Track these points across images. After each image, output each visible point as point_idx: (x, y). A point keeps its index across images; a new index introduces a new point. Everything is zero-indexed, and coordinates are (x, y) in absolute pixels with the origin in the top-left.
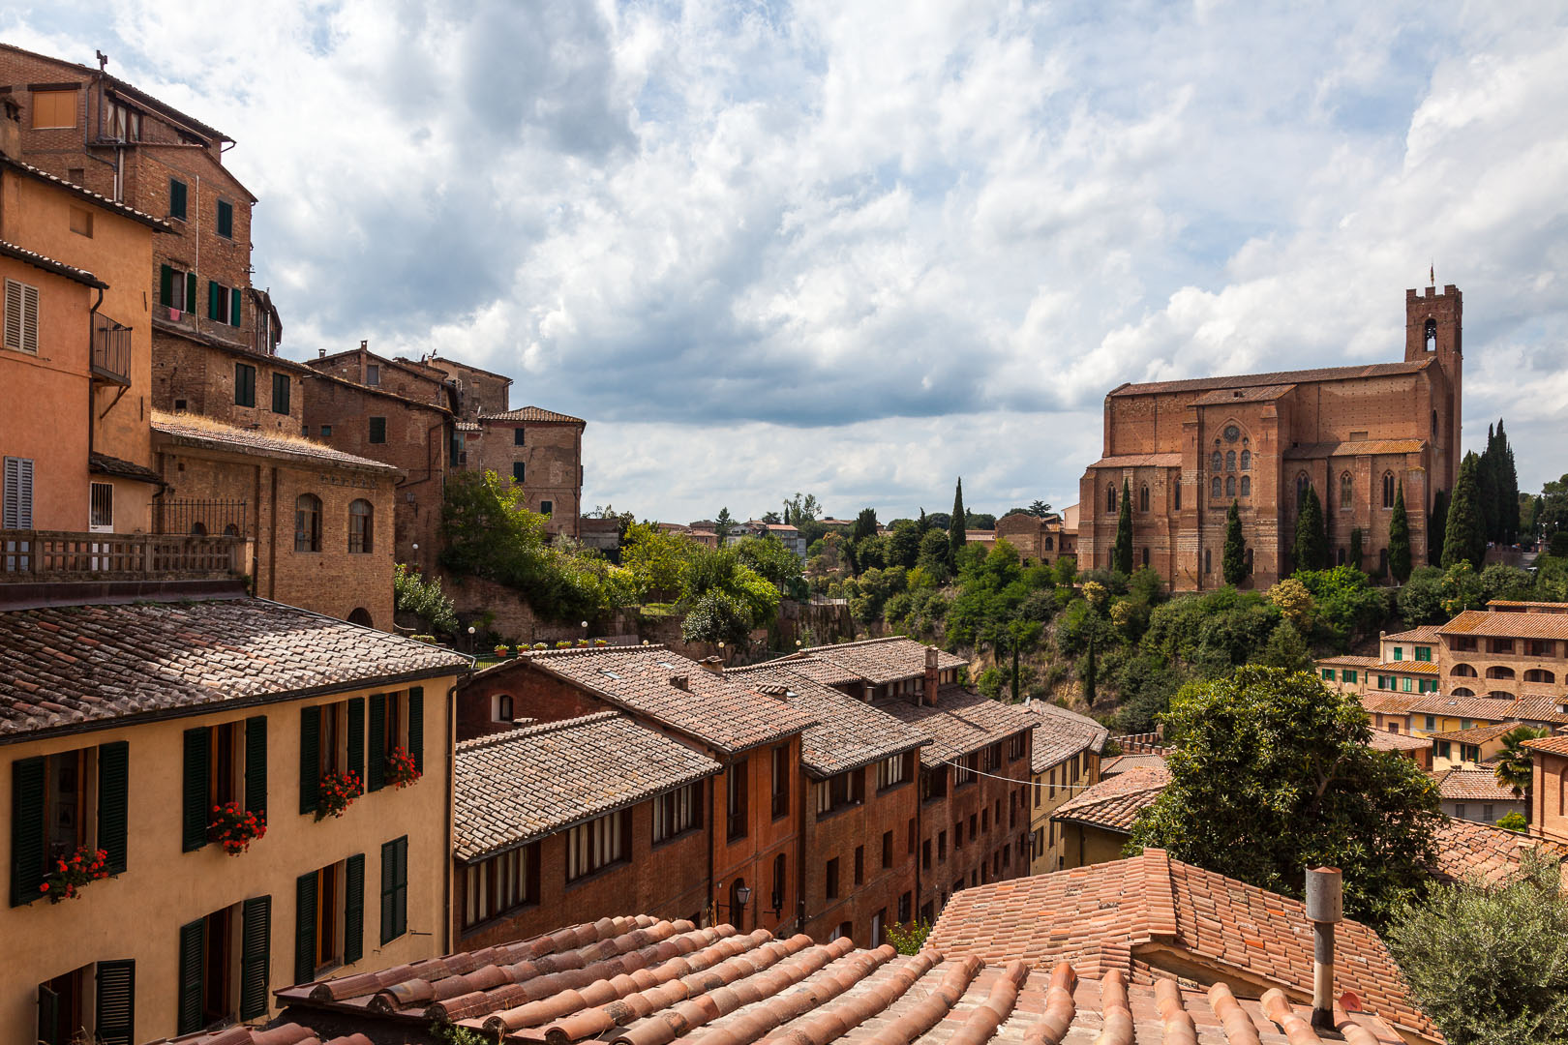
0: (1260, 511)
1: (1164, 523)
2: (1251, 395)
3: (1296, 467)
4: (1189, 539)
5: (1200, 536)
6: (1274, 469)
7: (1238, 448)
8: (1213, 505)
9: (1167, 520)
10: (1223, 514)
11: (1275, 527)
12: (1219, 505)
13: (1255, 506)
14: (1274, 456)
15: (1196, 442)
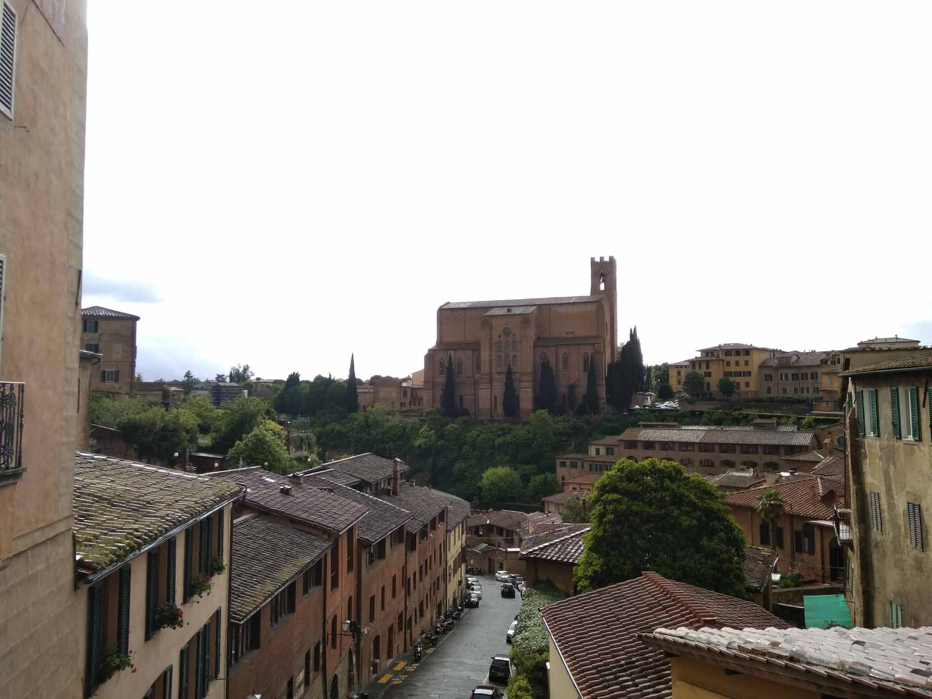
3: (541, 350)
10: (503, 376)
15: (488, 336)
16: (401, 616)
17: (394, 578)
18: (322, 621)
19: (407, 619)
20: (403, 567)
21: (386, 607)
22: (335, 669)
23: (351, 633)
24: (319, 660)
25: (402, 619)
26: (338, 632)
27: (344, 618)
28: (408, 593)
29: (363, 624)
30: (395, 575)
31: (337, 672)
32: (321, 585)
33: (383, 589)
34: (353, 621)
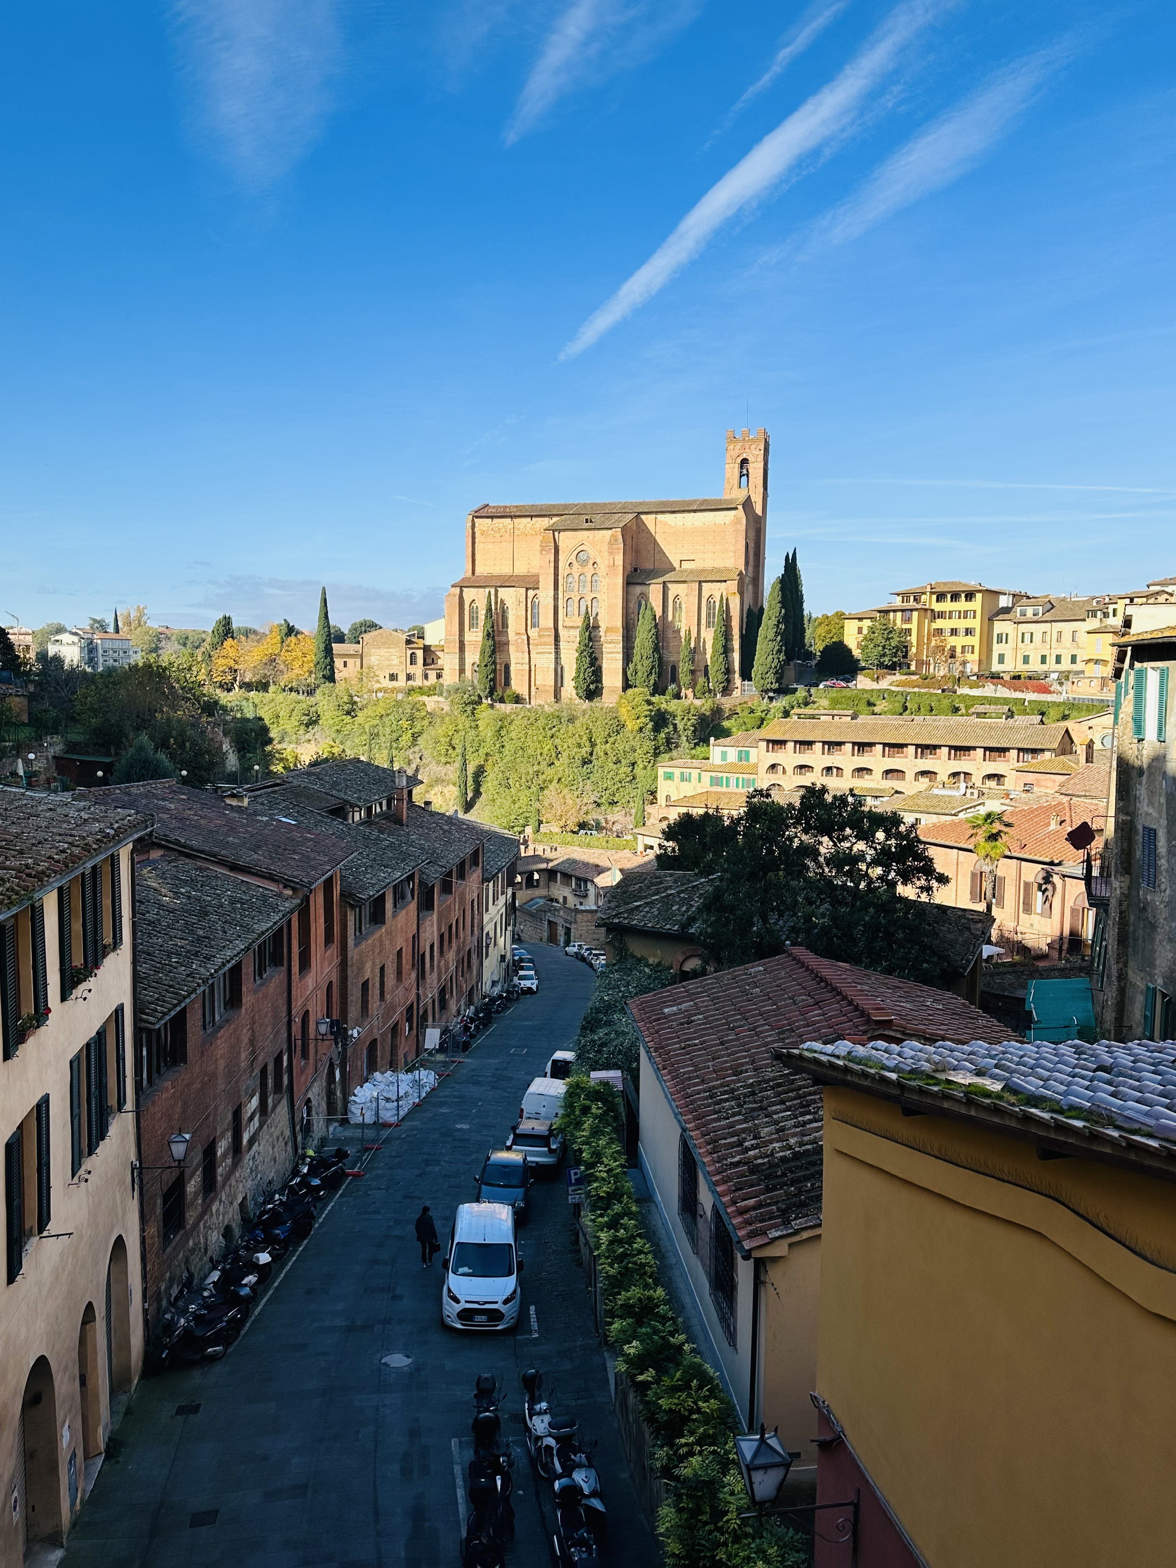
0: (608, 630)
1: (523, 640)
3: (638, 589)
5: (558, 653)
6: (620, 592)
7: (589, 570)
8: (567, 624)
10: (576, 632)
11: (621, 645)
12: (572, 624)
13: (604, 625)
14: (619, 581)
15: (552, 564)
16: (410, 1009)
17: (400, 952)
18: (286, 1019)
19: (421, 1013)
20: (414, 936)
21: (388, 997)
22: (307, 1091)
23: (333, 1037)
24: (282, 1077)
25: (412, 1014)
26: (312, 1035)
27: (320, 1016)
28: (421, 976)
29: (351, 1022)
30: (401, 948)
31: (310, 1095)
32: (283, 965)
33: (382, 969)
34: (334, 1018)
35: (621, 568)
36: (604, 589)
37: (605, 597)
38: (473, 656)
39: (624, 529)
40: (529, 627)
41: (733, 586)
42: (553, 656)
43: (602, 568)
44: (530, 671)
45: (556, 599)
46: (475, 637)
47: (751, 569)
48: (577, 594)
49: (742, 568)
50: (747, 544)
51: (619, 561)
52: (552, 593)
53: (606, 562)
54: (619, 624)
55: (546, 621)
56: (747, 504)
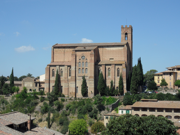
0: (90, 77)
1: (66, 80)
2: (87, 48)
3: (98, 66)
4: (73, 84)
5: (76, 83)
6: (93, 67)
7: (85, 61)
8: (78, 75)
9: (67, 79)
10: (81, 78)
11: (93, 81)
12: (80, 75)
13: (89, 76)
14: (93, 64)
15: (75, 59)
35: (93, 61)
36: (89, 66)
37: (89, 68)
38: (53, 84)
39: (94, 50)
40: (68, 76)
41: (124, 65)
42: (75, 84)
43: (88, 61)
44: (68, 88)
45: (76, 68)
46: (53, 79)
47: (129, 61)
48: (81, 67)
49: (126, 61)
50: (127, 54)
51: (93, 58)
52: (75, 67)
53: (90, 59)
54: (93, 75)
55: (73, 74)
56: (127, 44)
